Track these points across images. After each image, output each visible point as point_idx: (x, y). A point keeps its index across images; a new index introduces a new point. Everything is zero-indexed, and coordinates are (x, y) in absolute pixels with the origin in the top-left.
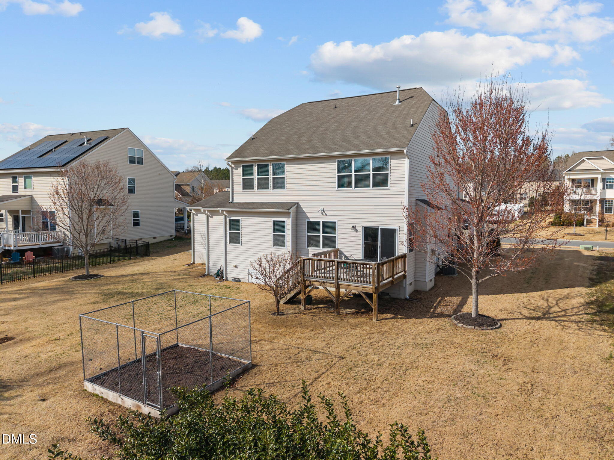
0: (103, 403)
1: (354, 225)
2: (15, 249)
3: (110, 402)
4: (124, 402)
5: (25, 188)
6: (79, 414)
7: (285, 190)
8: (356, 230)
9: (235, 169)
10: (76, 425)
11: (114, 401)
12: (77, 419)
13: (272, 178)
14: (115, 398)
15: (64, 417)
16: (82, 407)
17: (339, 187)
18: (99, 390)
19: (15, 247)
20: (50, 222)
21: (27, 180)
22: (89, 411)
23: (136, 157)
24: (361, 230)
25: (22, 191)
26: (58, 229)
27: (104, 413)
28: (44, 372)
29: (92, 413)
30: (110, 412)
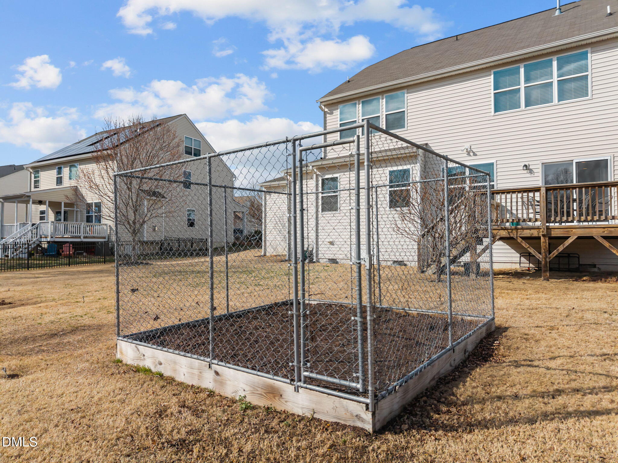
0: (163, 387)
1: (527, 164)
2: (52, 240)
3: (180, 384)
4: (222, 383)
5: (70, 179)
6: (94, 409)
7: (406, 129)
8: (531, 171)
9: (329, 114)
10: (77, 440)
11: (195, 382)
12: (85, 421)
13: (384, 116)
14: (196, 372)
15: (46, 416)
16: (104, 393)
17: (496, 111)
18: (153, 357)
19: (52, 237)
20: (96, 216)
21: (73, 169)
22: (124, 402)
23: (193, 147)
24: (540, 170)
25: (67, 183)
26: (103, 221)
27: (166, 409)
28: (40, 336)
29: (132, 407)
30: (184, 406)
